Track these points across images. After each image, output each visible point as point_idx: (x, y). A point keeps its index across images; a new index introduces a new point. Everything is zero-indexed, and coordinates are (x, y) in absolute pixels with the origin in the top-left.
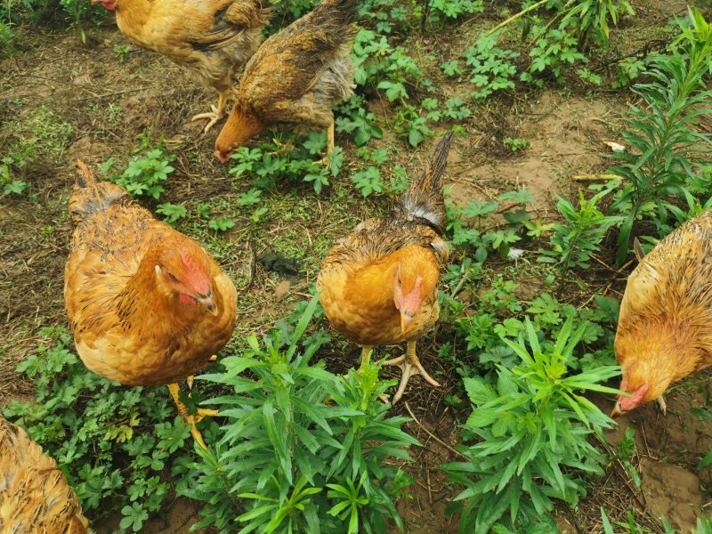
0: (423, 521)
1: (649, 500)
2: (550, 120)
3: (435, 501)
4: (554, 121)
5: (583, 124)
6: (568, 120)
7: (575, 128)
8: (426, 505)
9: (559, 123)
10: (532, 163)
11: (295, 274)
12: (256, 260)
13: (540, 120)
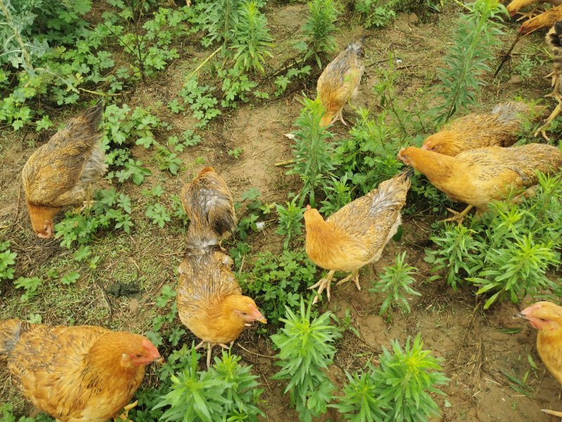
0: (271, 403)
1: (366, 338)
2: (249, 129)
3: (273, 389)
4: (252, 129)
5: (268, 126)
6: (259, 126)
7: (265, 130)
8: (269, 394)
9: (254, 129)
10: (249, 163)
11: (137, 292)
12: (107, 293)
13: (243, 130)
